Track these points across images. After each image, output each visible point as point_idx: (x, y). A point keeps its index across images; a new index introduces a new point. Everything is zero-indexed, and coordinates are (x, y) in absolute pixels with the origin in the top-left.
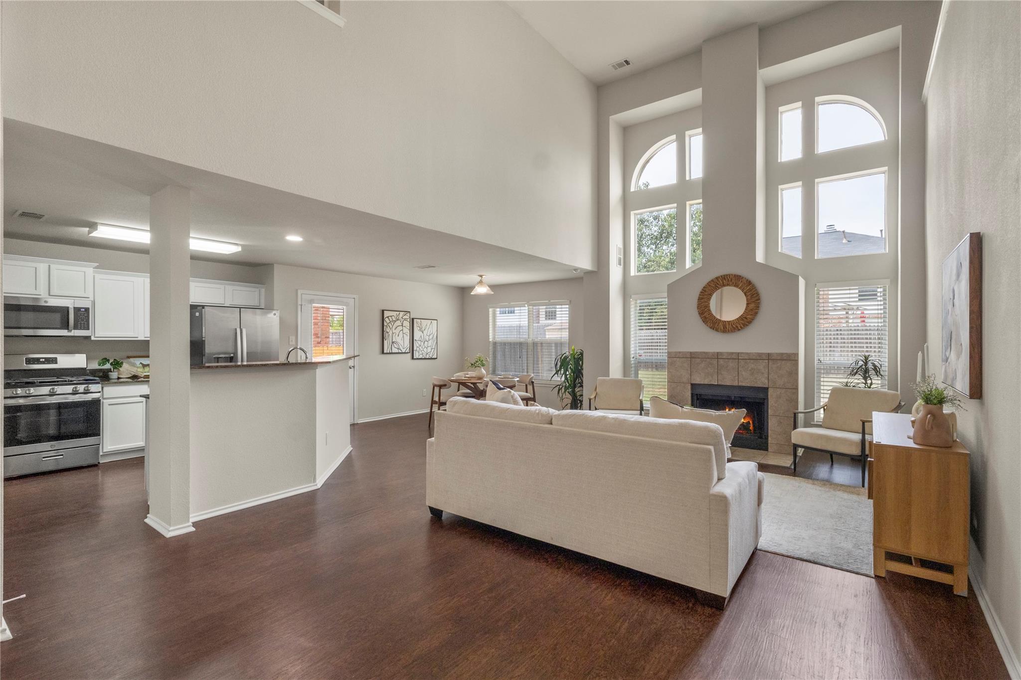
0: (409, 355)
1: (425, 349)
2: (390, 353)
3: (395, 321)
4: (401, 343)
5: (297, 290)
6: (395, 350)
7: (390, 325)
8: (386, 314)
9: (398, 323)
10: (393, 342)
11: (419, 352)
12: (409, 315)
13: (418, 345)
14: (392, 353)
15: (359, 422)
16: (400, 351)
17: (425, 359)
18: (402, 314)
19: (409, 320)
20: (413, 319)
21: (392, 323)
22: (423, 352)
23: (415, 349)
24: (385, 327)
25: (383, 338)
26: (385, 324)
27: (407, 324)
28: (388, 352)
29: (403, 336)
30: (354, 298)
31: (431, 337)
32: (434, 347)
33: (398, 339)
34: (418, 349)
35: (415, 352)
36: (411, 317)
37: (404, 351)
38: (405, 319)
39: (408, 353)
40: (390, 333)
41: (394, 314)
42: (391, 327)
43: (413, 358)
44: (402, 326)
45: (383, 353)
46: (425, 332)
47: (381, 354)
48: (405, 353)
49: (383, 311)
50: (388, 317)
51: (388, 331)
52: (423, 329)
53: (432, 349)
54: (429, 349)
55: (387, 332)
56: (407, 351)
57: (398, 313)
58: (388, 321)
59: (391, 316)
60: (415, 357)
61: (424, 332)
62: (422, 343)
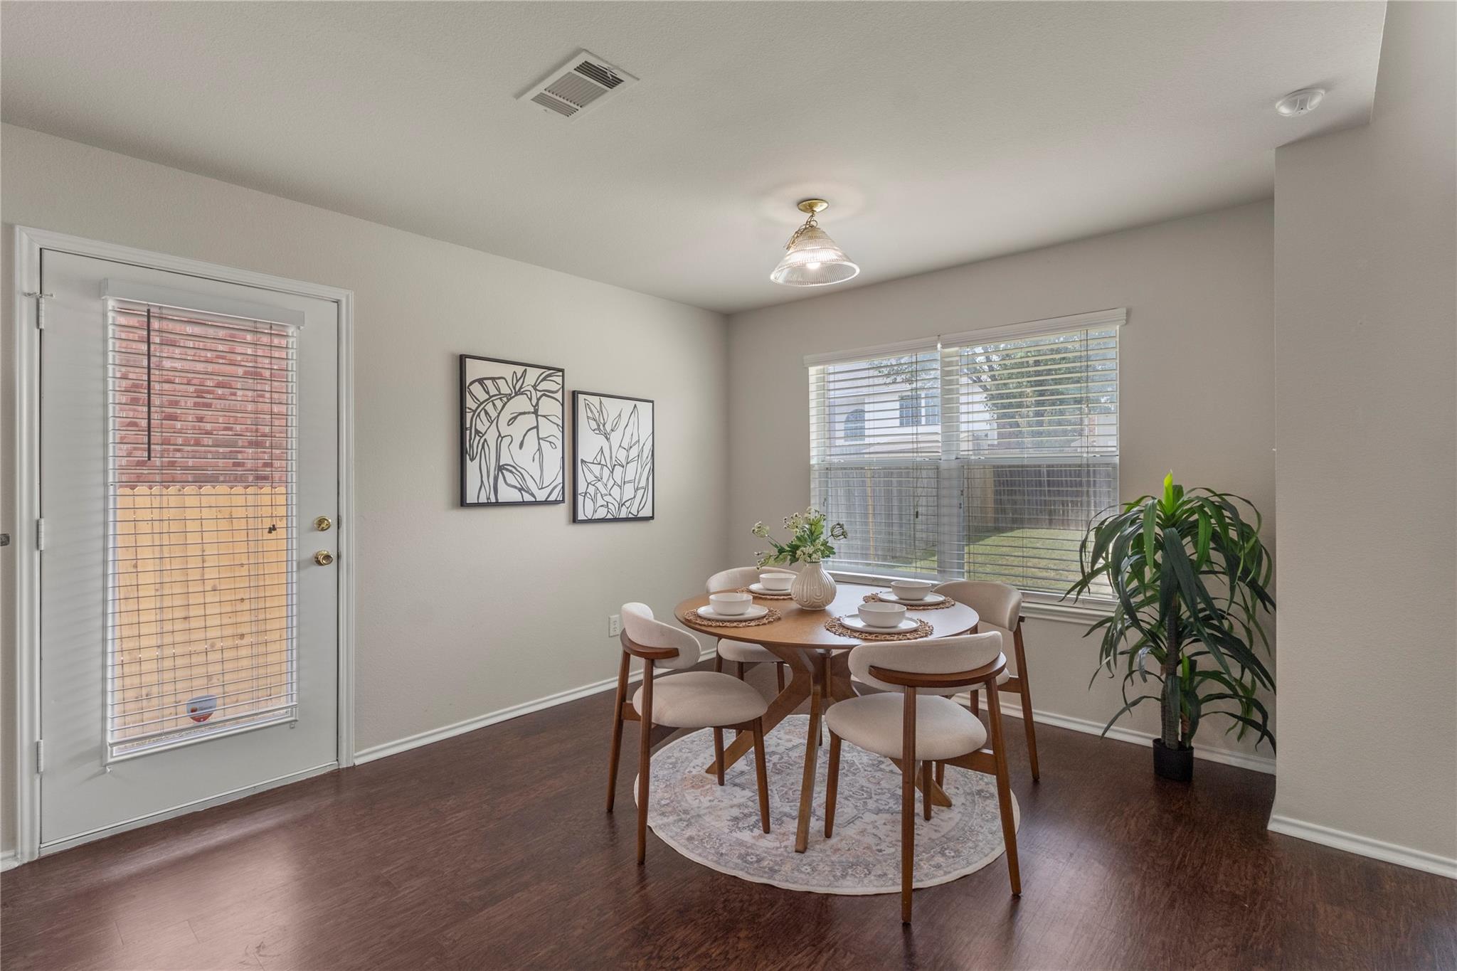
0: (563, 510)
1: (616, 492)
2: (488, 505)
3: (509, 397)
4: (534, 469)
5: (9, 230)
6: (506, 494)
7: (489, 408)
8: (475, 370)
9: (521, 403)
10: (500, 468)
11: (594, 500)
12: (559, 380)
13: (590, 478)
14: (498, 504)
15: (358, 762)
16: (528, 498)
17: (616, 520)
18: (533, 374)
19: (559, 396)
20: (574, 395)
21: (499, 404)
22: (608, 498)
23: (581, 488)
24: (469, 416)
25: (463, 454)
26: (470, 403)
27: (551, 407)
28: (483, 499)
29: (540, 449)
30: (337, 302)
31: (634, 452)
32: (643, 484)
33: (524, 458)
34: (591, 490)
35: (580, 499)
36: (570, 387)
37: (541, 496)
38: (547, 394)
39: (556, 502)
40: (491, 437)
41: (506, 371)
42: (493, 414)
43: (574, 519)
44: (536, 412)
45: (462, 503)
46: (615, 438)
47: (454, 506)
48: (546, 503)
49: (462, 359)
50: (481, 381)
51: (482, 428)
52: (608, 427)
53: (636, 490)
54: (629, 491)
55: (477, 432)
56: (552, 498)
57: (520, 370)
58: (482, 396)
59: (493, 379)
60: (581, 517)
61: (613, 436)
62: (606, 472)
